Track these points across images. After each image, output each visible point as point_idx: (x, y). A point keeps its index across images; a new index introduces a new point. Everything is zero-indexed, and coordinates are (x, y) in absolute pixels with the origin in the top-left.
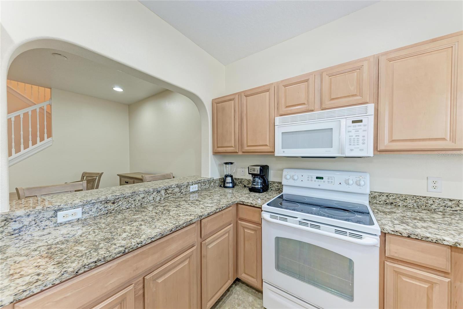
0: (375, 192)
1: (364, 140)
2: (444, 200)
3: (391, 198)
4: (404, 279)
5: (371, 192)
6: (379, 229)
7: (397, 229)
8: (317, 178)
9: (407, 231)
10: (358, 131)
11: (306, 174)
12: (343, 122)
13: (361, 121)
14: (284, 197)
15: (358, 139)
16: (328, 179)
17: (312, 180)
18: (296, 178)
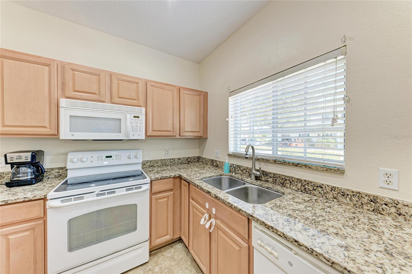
0: (145, 161)
1: (140, 129)
2: (170, 159)
3: (152, 163)
4: (159, 201)
5: (143, 161)
6: (150, 179)
7: (156, 177)
8: (107, 157)
9: (160, 176)
10: (137, 123)
11: (96, 155)
12: (128, 115)
13: (138, 117)
14: (69, 182)
15: (137, 128)
16: (116, 157)
17: (101, 160)
18: (85, 159)
